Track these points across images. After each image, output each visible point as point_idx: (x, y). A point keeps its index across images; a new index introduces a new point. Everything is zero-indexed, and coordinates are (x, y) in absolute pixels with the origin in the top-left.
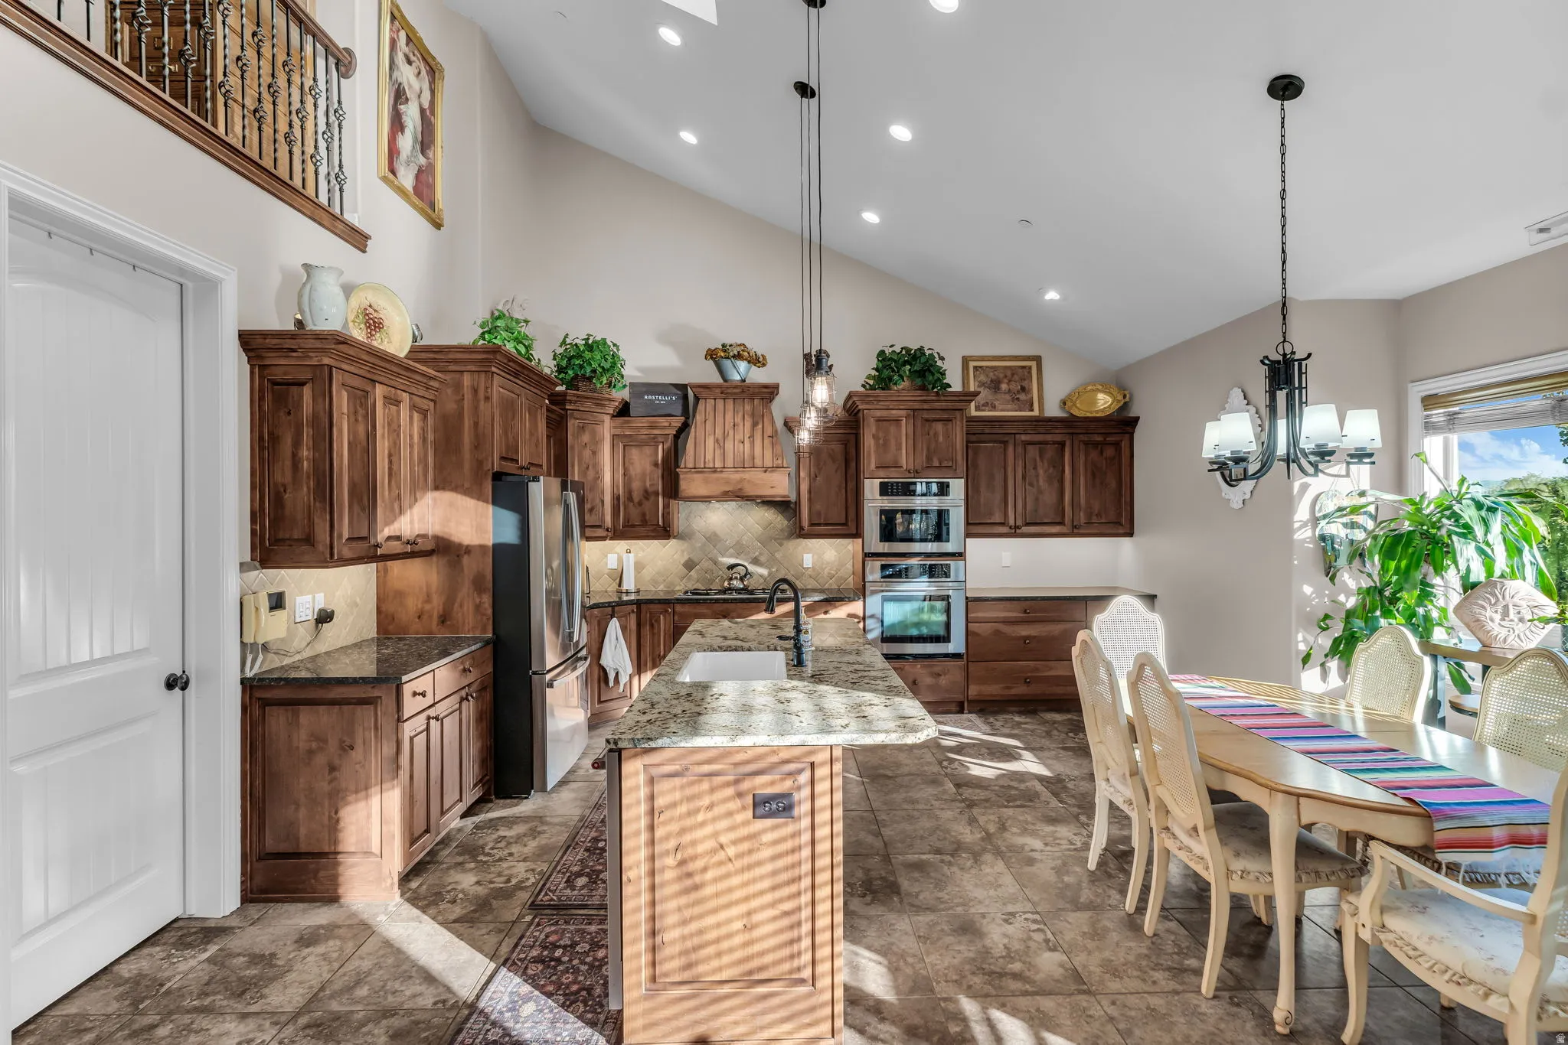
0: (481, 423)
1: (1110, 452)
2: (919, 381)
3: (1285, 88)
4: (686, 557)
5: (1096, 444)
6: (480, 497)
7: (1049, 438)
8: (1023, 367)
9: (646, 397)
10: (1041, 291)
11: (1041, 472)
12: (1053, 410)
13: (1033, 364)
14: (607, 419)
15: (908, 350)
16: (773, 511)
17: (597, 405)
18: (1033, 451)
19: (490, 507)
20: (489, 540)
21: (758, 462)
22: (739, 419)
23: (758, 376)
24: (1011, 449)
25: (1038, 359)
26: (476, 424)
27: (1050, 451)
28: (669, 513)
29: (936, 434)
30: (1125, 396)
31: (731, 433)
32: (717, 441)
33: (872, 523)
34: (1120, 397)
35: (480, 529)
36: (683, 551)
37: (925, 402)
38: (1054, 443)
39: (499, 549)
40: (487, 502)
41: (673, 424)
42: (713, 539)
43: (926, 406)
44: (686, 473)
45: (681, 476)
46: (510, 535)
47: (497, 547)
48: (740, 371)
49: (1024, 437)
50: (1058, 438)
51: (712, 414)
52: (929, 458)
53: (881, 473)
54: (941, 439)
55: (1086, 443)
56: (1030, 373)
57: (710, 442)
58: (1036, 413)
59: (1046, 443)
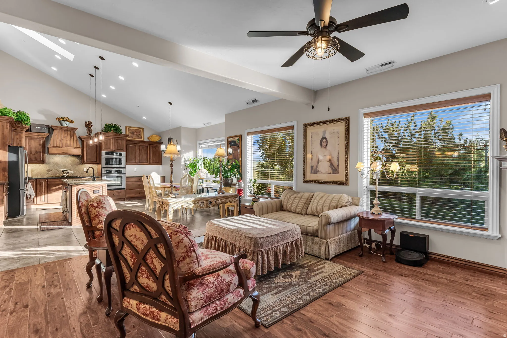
0: (5, 133)
1: (156, 149)
2: (115, 131)
4: (48, 168)
5: (154, 147)
6: (4, 150)
7: (145, 145)
8: (139, 130)
9: (37, 128)
10: (142, 117)
11: (143, 152)
12: (146, 139)
14: (24, 132)
15: (113, 124)
16: (75, 158)
17: (21, 128)
18: (141, 147)
20: (6, 160)
21: (72, 146)
22: (66, 135)
23: (71, 126)
24: (136, 147)
25: (143, 129)
26: (3, 134)
27: (145, 148)
28: (44, 157)
30: (161, 138)
31: (64, 139)
32: (60, 140)
33: (103, 161)
34: (159, 138)
35: (4, 157)
36: (47, 167)
40: (6, 151)
41: (46, 135)
42: (56, 164)
43: (117, 137)
44: (51, 147)
45: (49, 148)
46: (14, 159)
47: (9, 162)
48: (66, 124)
49: (139, 145)
50: (147, 145)
51: (58, 133)
52: (118, 148)
53: (106, 150)
54: (120, 144)
55: (152, 147)
56: (141, 131)
57: (58, 140)
58: (142, 140)
59: (144, 146)
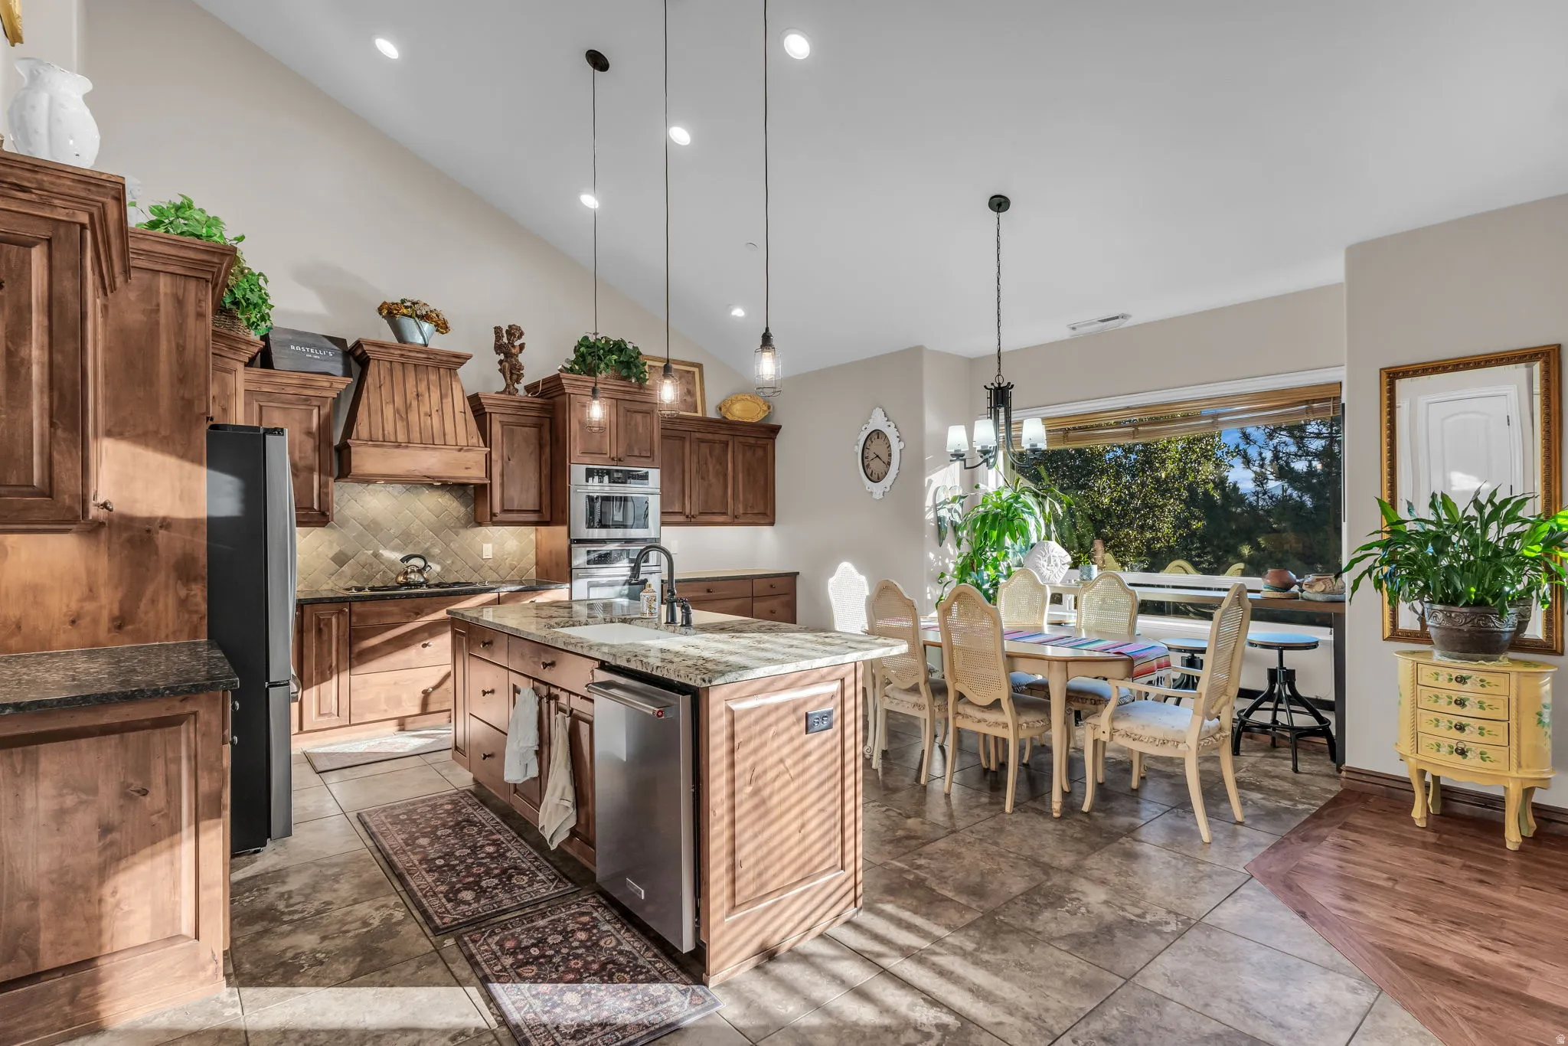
0: (190, 346)
1: (760, 453)
2: (624, 373)
3: (999, 204)
4: (336, 549)
5: (751, 446)
6: (186, 454)
7: (717, 437)
8: (688, 372)
9: (293, 347)
10: (729, 308)
11: (711, 468)
12: (712, 414)
13: (696, 370)
14: (240, 367)
15: (607, 341)
16: (448, 496)
17: (231, 348)
18: (704, 448)
19: (204, 471)
20: (202, 513)
21: (450, 440)
22: (423, 387)
23: (439, 343)
24: (687, 445)
25: (700, 366)
26: (181, 349)
27: (718, 448)
28: (327, 494)
29: (636, 425)
30: (769, 408)
31: (415, 403)
32: (397, 411)
33: (578, 508)
34: (765, 408)
35: (185, 496)
36: (331, 542)
37: (628, 392)
38: (721, 442)
39: (214, 525)
40: (200, 463)
41: (335, 385)
42: (372, 527)
43: (628, 397)
44: (359, 445)
45: (353, 449)
46: (229, 505)
47: (212, 522)
48: (419, 334)
49: (698, 435)
50: (724, 438)
51: (388, 378)
52: (630, 447)
53: (587, 460)
54: (640, 430)
55: (744, 445)
56: (694, 377)
57: (389, 411)
58: (699, 414)
59: (713, 442)
